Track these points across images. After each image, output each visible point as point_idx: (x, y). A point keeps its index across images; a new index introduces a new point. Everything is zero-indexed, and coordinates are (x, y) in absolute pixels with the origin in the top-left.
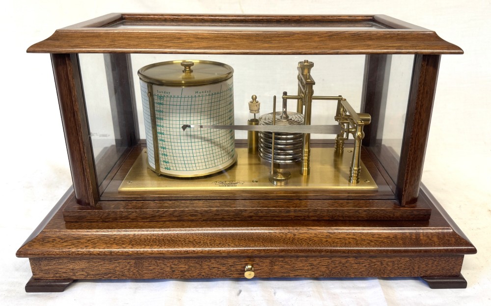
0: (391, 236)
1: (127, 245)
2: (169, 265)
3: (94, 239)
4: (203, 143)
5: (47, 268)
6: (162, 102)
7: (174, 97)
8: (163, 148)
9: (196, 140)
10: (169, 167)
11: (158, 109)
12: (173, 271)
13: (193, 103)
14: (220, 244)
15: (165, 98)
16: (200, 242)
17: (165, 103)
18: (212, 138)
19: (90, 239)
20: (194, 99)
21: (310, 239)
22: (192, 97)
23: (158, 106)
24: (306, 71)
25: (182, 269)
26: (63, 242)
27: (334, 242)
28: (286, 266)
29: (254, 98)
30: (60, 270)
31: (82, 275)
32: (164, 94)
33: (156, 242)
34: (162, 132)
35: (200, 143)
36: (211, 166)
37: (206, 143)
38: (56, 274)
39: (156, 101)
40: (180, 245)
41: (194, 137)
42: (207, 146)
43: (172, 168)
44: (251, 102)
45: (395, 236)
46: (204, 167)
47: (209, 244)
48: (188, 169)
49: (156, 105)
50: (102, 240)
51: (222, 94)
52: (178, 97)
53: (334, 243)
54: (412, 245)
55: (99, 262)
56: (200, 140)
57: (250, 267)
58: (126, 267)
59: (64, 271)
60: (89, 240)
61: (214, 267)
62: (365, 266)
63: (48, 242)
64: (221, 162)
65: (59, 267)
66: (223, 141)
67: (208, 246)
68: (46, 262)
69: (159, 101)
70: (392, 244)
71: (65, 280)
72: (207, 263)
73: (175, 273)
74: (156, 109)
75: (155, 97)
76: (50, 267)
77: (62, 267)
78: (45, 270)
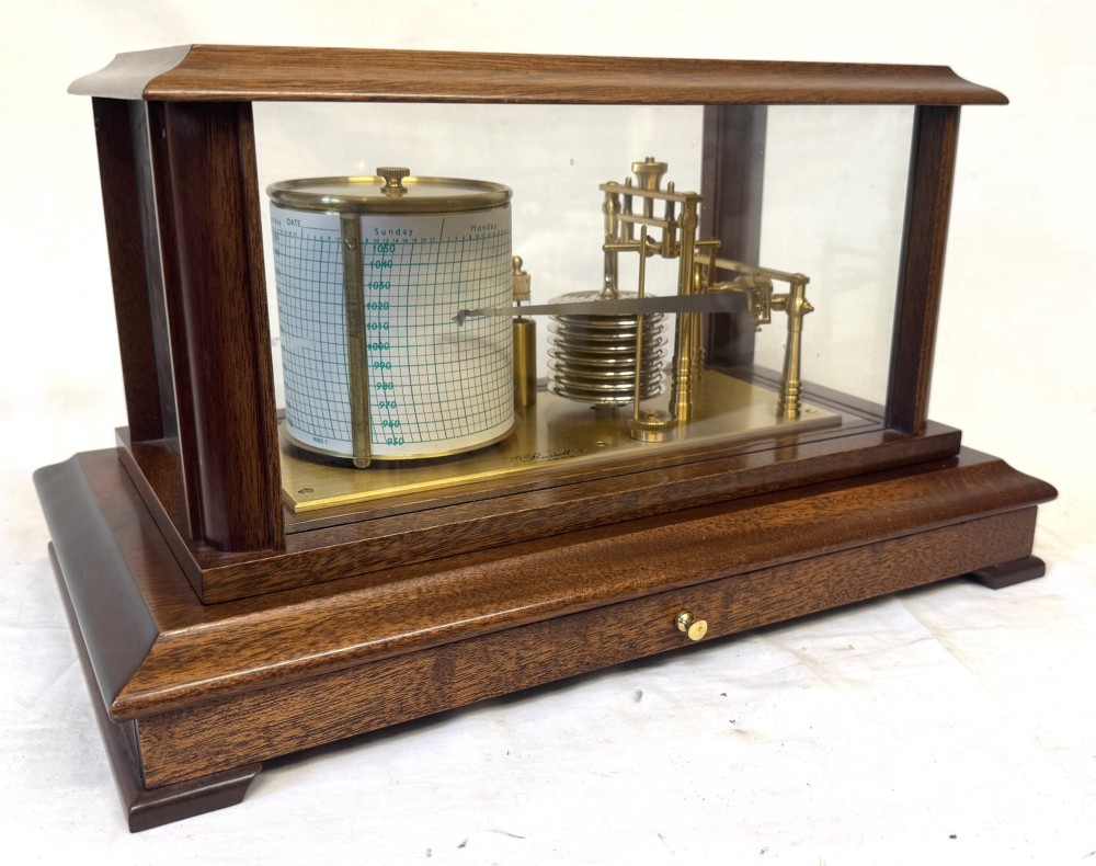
2: (513, 652)
3: (321, 623)
5: (190, 742)
7: (423, 242)
8: (385, 387)
10: (399, 437)
11: (376, 279)
12: (524, 667)
13: (465, 256)
15: (398, 248)
17: (396, 260)
19: (311, 625)
21: (790, 526)
23: (376, 271)
24: (652, 182)
25: (543, 658)
26: (237, 651)
29: (517, 264)
30: (229, 740)
31: (291, 738)
32: (397, 237)
36: (493, 422)
38: (218, 753)
39: (367, 260)
43: (407, 438)
46: (483, 426)
47: (603, 577)
48: (450, 433)
49: (367, 269)
50: (345, 620)
52: (432, 242)
55: (342, 686)
57: (685, 617)
58: (412, 680)
59: (240, 738)
60: (309, 630)
61: (612, 637)
65: (229, 729)
68: (188, 724)
69: (378, 258)
71: (242, 768)
72: (597, 629)
73: (527, 672)
74: (367, 281)
75: (368, 250)
76: (200, 738)
77: (236, 727)
78: (185, 750)
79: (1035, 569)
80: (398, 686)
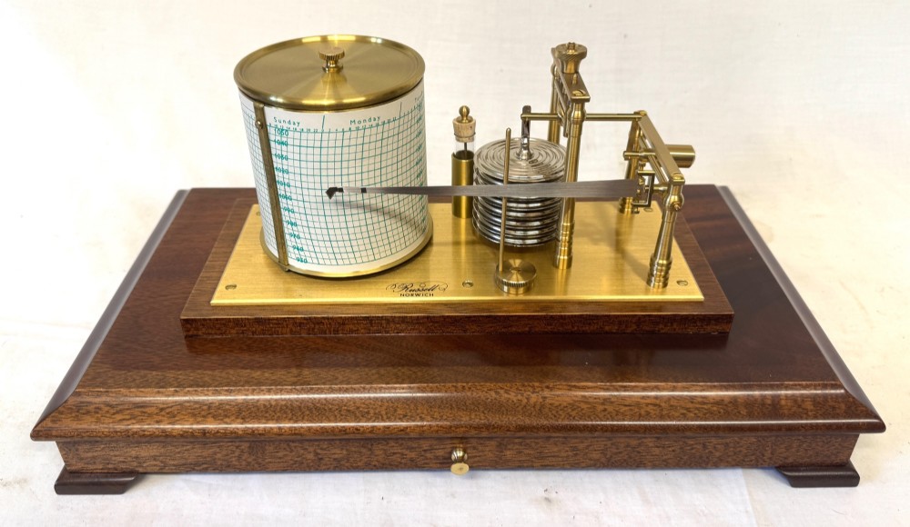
0: (727, 401)
1: (233, 418)
2: (311, 449)
3: (172, 407)
4: (368, 215)
5: (90, 455)
6: (284, 140)
7: (309, 131)
8: (292, 224)
9: (355, 211)
10: (304, 258)
11: (279, 152)
12: (321, 459)
13: (346, 143)
14: (405, 416)
15: (291, 134)
16: (368, 413)
17: (290, 142)
18: (385, 204)
19: (165, 406)
20: (347, 135)
21: (573, 406)
22: (343, 132)
23: (279, 147)
24: (570, 68)
25: (336, 456)
26: (114, 414)
27: (618, 413)
29: (464, 114)
30: (114, 458)
31: (155, 465)
32: (289, 126)
33: (285, 413)
34: (288, 194)
35: (362, 216)
36: (383, 255)
37: (374, 214)
38: (108, 464)
39: (272, 137)
40: (332, 418)
41: (351, 205)
42: (375, 220)
43: (309, 260)
44: (459, 121)
45: (734, 400)
46: (371, 258)
47: (385, 417)
48: (340, 262)
49: (272, 144)
50: (187, 408)
51: (402, 120)
52: (316, 132)
53: (618, 415)
54: (765, 417)
55: (183, 446)
56: (361, 211)
57: (459, 454)
58: (233, 452)
59: (122, 459)
60: (162, 409)
61: (394, 453)
62: (673, 451)
63: (88, 413)
64: (403, 246)
65: (112, 453)
66: (407, 207)
67: (383, 420)
68: (88, 446)
69: (278, 138)
70: (727, 416)
71: (125, 473)
72: (381, 447)
73: (323, 462)
74: (273, 152)
75: (271, 131)
76: (95, 454)
77: (117, 453)
78: (87, 458)
79: (852, 479)
80: (224, 453)
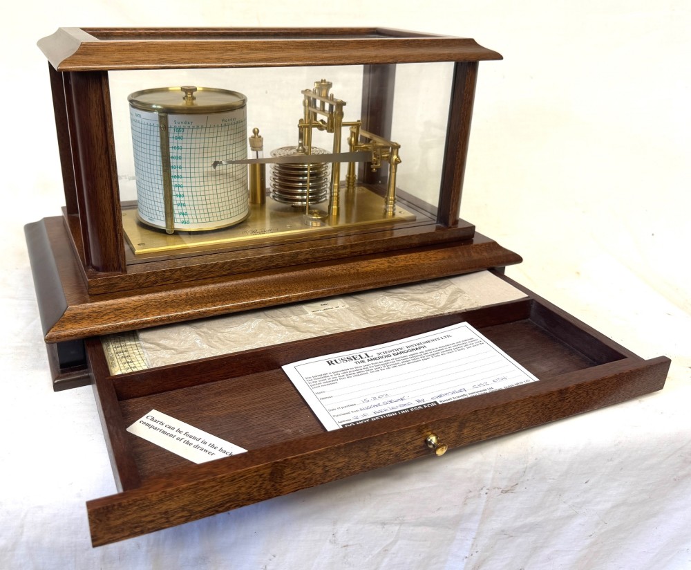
2: (321, 463)
12: (327, 471)
25: (339, 465)
28: (478, 426)
30: (143, 519)
34: (180, 174)
58: (257, 482)
61: (384, 451)
62: (569, 402)
72: (375, 447)
73: (329, 474)
80: (248, 485)
